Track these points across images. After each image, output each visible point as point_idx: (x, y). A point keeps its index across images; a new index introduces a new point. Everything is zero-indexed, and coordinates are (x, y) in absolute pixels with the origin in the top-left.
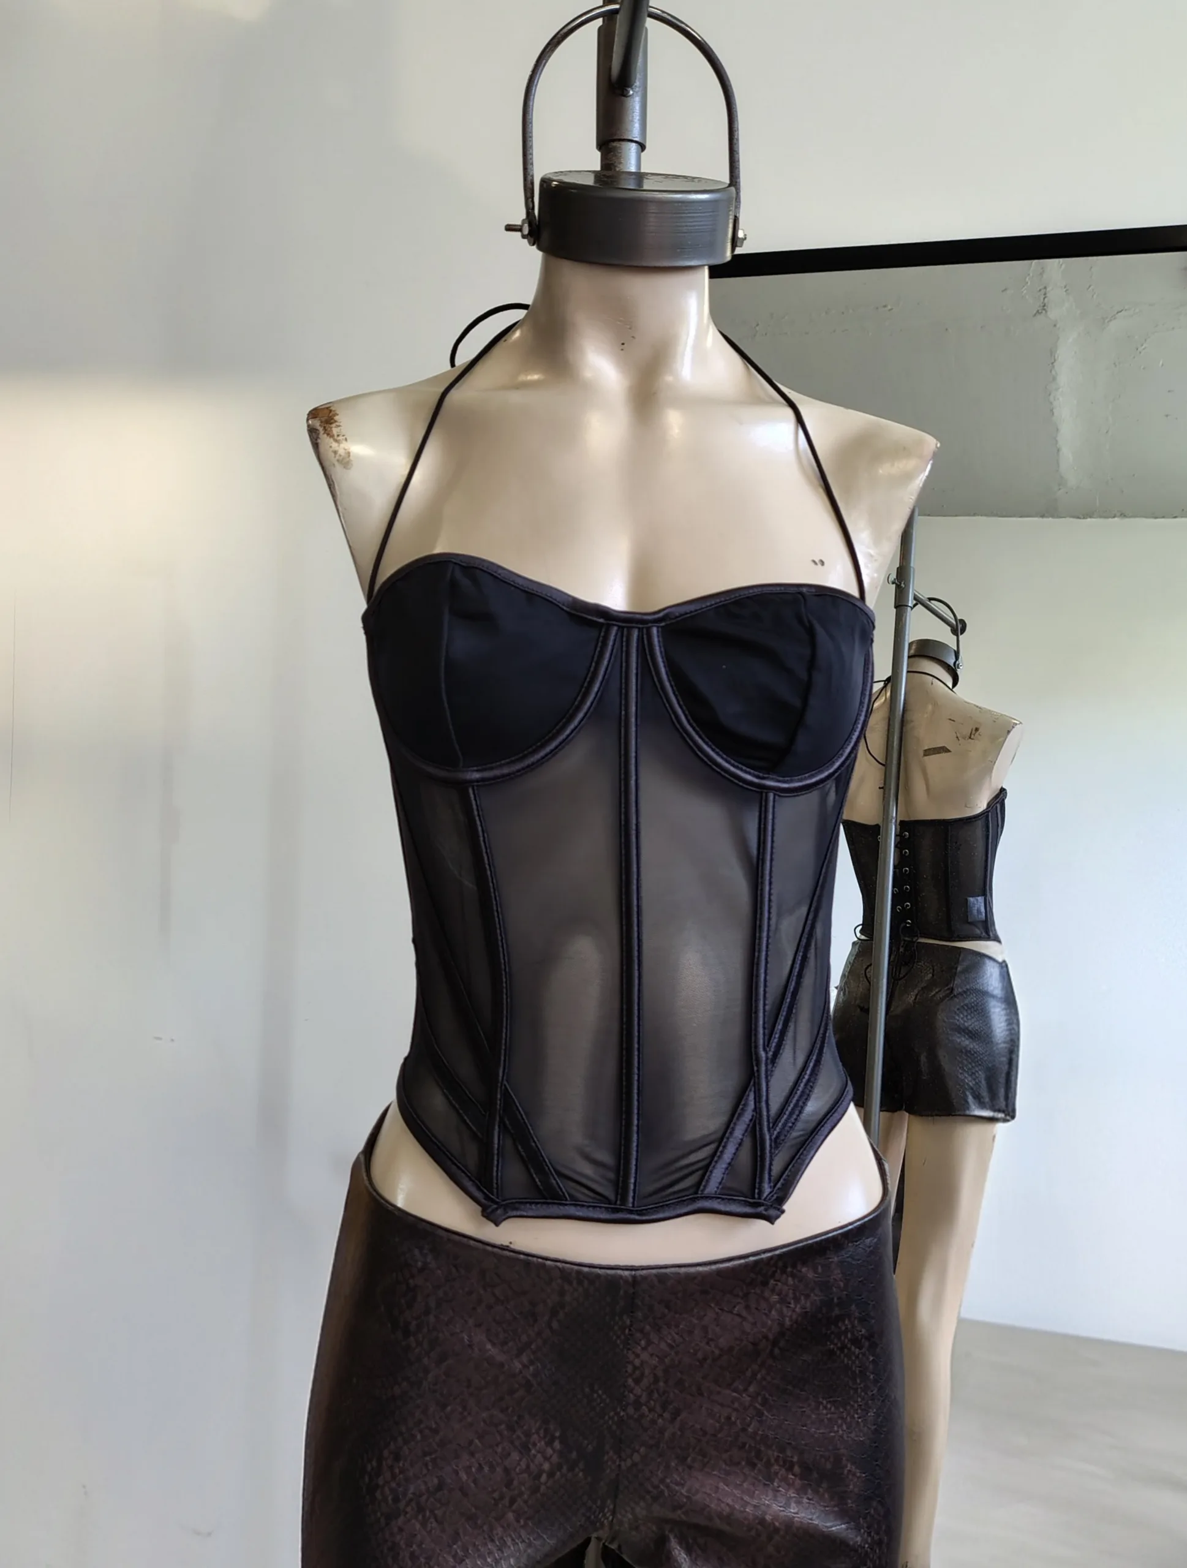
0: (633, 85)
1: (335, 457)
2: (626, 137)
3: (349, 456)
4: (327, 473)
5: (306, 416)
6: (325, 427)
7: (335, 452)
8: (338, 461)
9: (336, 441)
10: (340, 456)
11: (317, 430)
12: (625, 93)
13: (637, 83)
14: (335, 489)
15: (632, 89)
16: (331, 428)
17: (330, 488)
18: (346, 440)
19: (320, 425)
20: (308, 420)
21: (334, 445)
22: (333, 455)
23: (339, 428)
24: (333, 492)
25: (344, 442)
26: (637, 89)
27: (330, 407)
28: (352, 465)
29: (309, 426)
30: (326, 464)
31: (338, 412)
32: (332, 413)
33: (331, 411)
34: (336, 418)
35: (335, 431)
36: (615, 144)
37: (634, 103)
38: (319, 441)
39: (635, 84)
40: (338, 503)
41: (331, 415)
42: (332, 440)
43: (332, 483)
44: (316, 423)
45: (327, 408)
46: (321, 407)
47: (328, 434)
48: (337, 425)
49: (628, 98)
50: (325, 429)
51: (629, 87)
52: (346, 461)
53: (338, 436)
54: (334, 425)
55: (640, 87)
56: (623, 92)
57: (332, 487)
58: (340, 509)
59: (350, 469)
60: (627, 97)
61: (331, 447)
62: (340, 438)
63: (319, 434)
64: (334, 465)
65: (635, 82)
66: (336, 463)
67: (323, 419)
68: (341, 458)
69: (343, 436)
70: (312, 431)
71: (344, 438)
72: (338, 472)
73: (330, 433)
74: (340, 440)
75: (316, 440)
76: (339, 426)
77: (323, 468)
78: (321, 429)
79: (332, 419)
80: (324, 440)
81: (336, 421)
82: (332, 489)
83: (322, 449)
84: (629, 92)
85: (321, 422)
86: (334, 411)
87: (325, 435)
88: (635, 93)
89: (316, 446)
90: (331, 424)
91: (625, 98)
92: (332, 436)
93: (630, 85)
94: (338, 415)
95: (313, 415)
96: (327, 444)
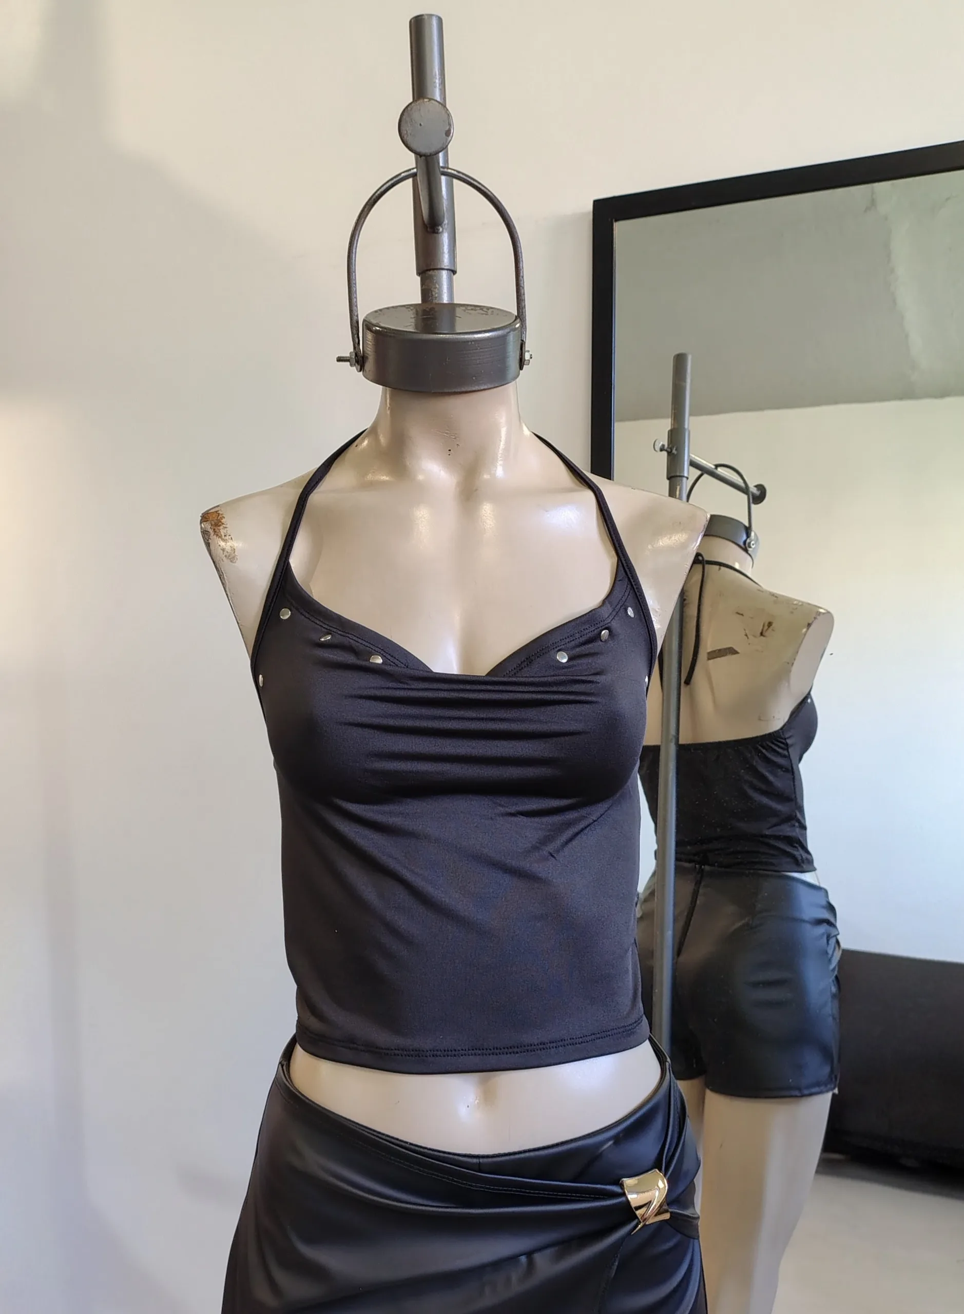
0: (443, 222)
1: (223, 554)
2: (439, 267)
3: (234, 552)
4: (218, 566)
5: (200, 518)
6: (214, 529)
7: (223, 550)
8: (226, 556)
9: (222, 539)
10: (227, 552)
11: (208, 532)
12: (436, 231)
13: (446, 221)
14: (224, 578)
15: (442, 227)
16: (219, 530)
17: (220, 578)
18: (232, 539)
19: (211, 528)
20: (201, 523)
21: (222, 544)
22: (222, 552)
23: (226, 529)
24: (223, 581)
25: (230, 541)
26: (446, 226)
27: (218, 511)
28: (237, 559)
29: (201, 528)
30: (216, 559)
31: (224, 516)
32: (220, 516)
33: (219, 514)
34: (223, 521)
35: (222, 532)
36: (431, 273)
37: (445, 238)
38: (210, 541)
39: (444, 223)
40: (227, 590)
41: (219, 517)
42: (220, 539)
43: (221, 573)
44: (207, 526)
45: (216, 512)
46: (212, 511)
47: (217, 535)
48: (224, 527)
49: (440, 235)
50: (215, 532)
51: (438, 226)
52: (231, 557)
53: (225, 536)
54: (221, 527)
55: (448, 224)
56: (434, 230)
57: (222, 577)
58: (229, 594)
59: (235, 562)
60: (440, 233)
61: (220, 545)
62: (227, 538)
63: (209, 536)
64: (222, 560)
65: (444, 221)
66: (224, 559)
67: (213, 523)
68: (228, 555)
69: (230, 535)
70: (205, 533)
71: (230, 537)
72: (225, 565)
73: (219, 535)
74: (226, 540)
75: (208, 540)
76: (226, 527)
77: (214, 562)
78: (211, 531)
79: (221, 522)
80: (214, 539)
81: (223, 524)
82: (222, 579)
83: (212, 547)
84: (439, 230)
85: (212, 525)
86: (222, 514)
87: (215, 536)
88: (444, 230)
89: (208, 545)
90: (220, 526)
91: (436, 235)
92: (220, 537)
93: (440, 224)
94: (224, 518)
95: (205, 517)
96: (216, 542)
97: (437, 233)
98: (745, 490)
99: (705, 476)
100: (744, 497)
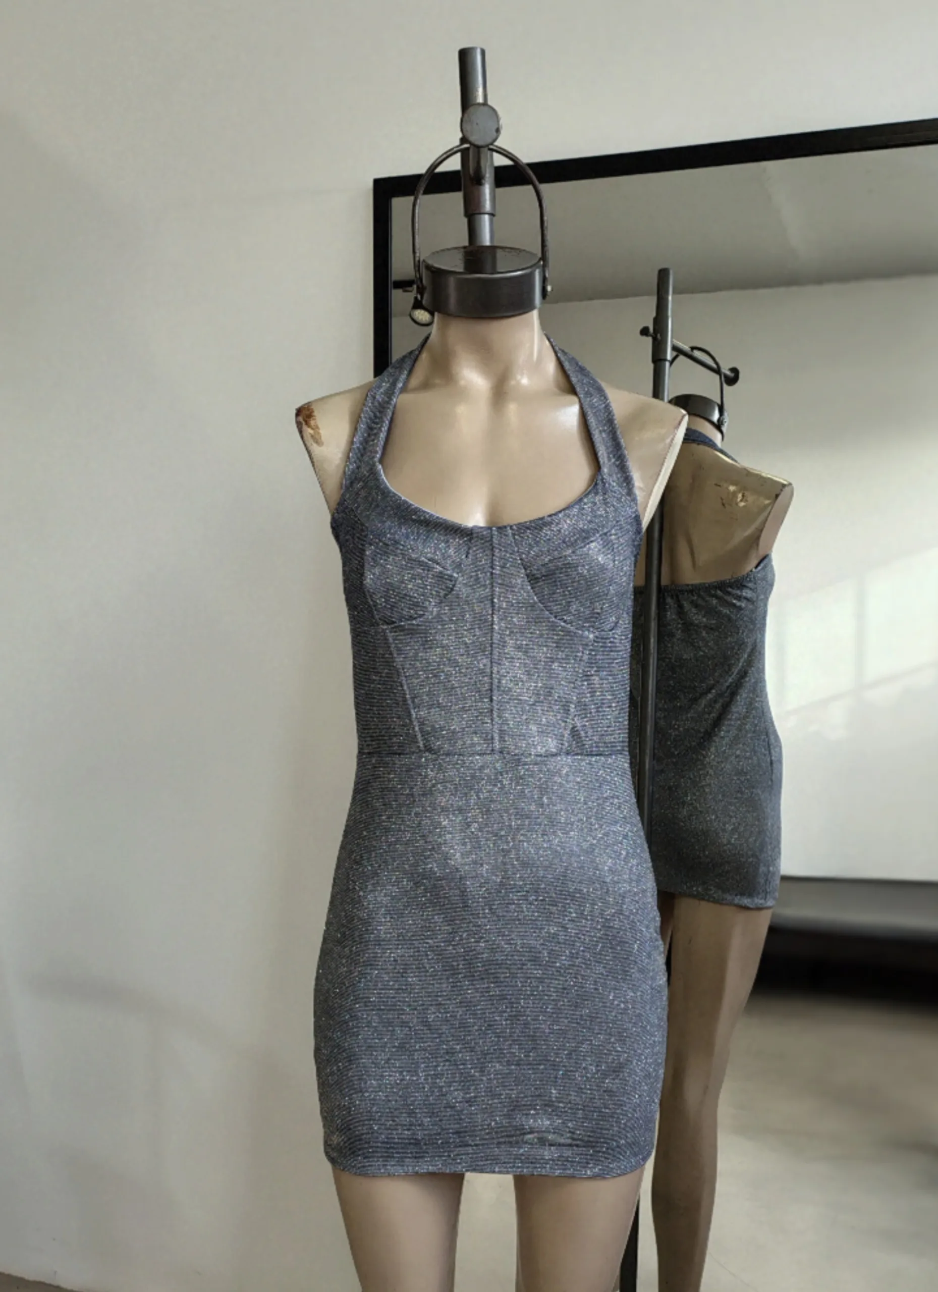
1: (312, 440)
2: (482, 211)
3: (320, 437)
4: (309, 448)
5: (295, 413)
6: (306, 420)
7: (313, 436)
8: (315, 442)
9: (312, 429)
10: (316, 438)
11: (301, 422)
14: (312, 457)
15: (484, 180)
16: (310, 421)
19: (303, 419)
21: (311, 431)
22: (311, 438)
23: (314, 422)
24: (313, 460)
25: (318, 429)
26: (487, 180)
28: (323, 442)
29: (296, 420)
30: (308, 444)
31: (314, 410)
32: (311, 410)
33: (309, 409)
34: (313, 414)
35: (312, 423)
37: (486, 189)
38: (303, 430)
39: (486, 177)
41: (309, 412)
43: (312, 454)
45: (307, 407)
46: (304, 407)
47: (309, 426)
48: (313, 418)
52: (317, 441)
53: (314, 425)
54: (311, 418)
56: (477, 184)
59: (321, 446)
61: (310, 433)
62: (316, 427)
63: (302, 426)
64: (311, 443)
67: (305, 417)
69: (317, 425)
70: (299, 425)
71: (318, 427)
72: (315, 448)
75: (301, 429)
76: (315, 420)
77: (306, 445)
78: (304, 423)
79: (311, 415)
80: (305, 427)
83: (305, 434)
89: (301, 432)
91: (480, 186)
92: (311, 427)
94: (314, 412)
95: (299, 412)
96: (308, 431)
98: (717, 371)
99: (681, 358)
100: (718, 377)
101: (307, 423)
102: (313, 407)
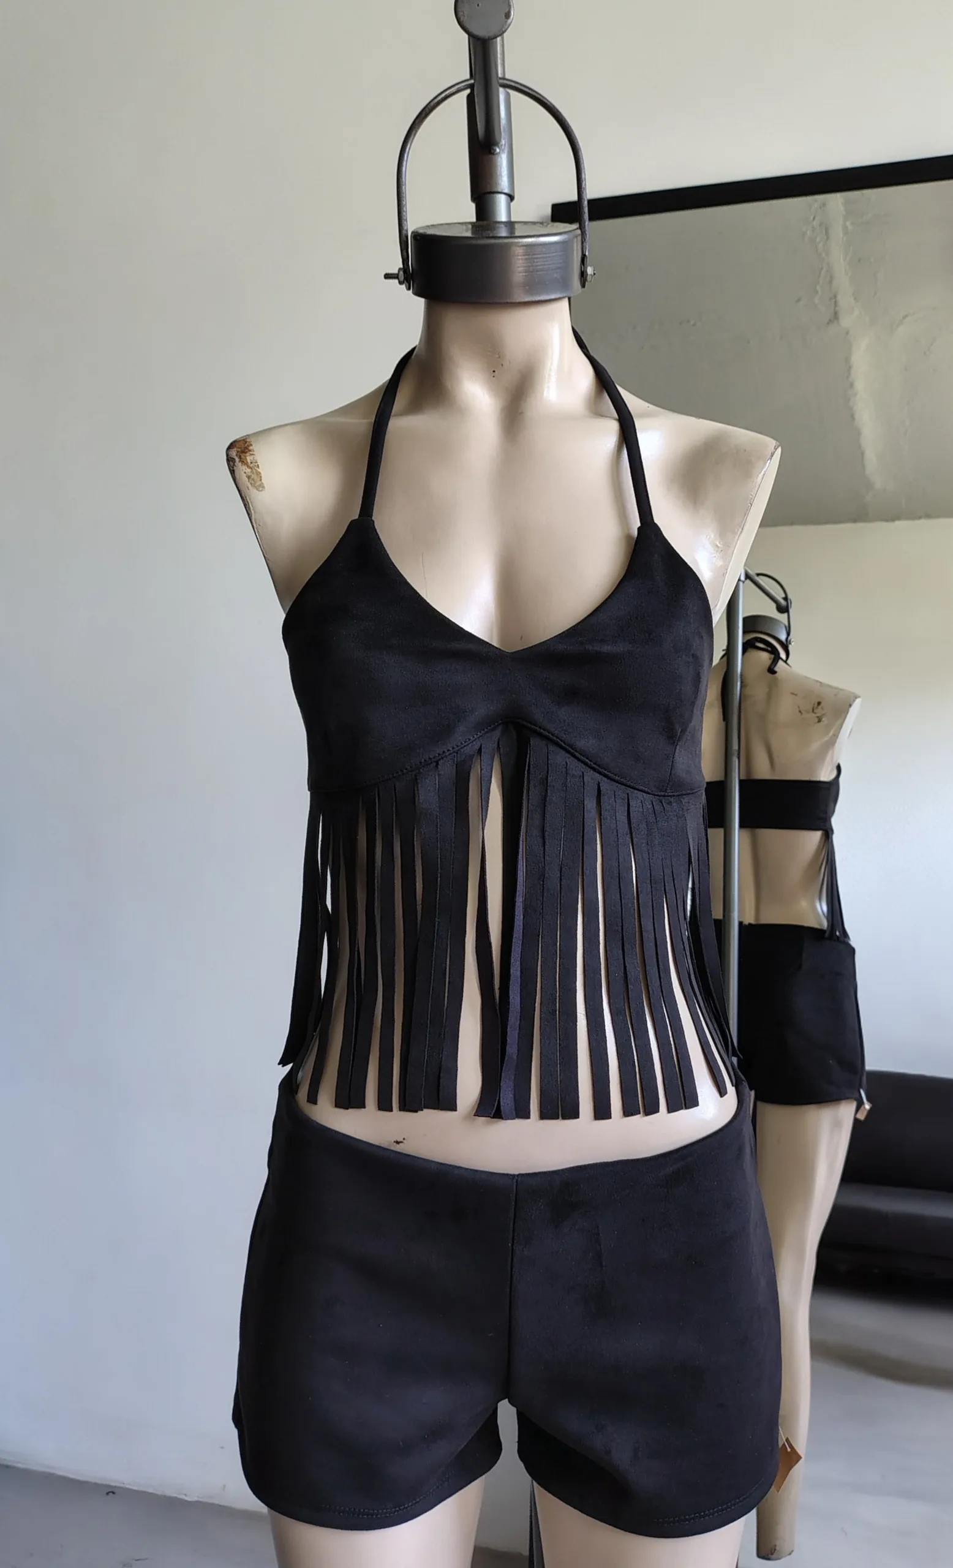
0: (499, 143)
1: (250, 481)
2: (495, 190)
3: (261, 480)
4: (243, 495)
5: (226, 448)
7: (249, 478)
8: (251, 484)
9: (248, 466)
10: (254, 480)
14: (249, 509)
15: (499, 148)
16: (246, 459)
17: (246, 508)
18: (258, 465)
19: (237, 455)
20: (227, 451)
21: (248, 472)
22: (247, 480)
23: (251, 457)
25: (257, 468)
26: (503, 147)
27: (246, 439)
28: (263, 487)
29: (228, 457)
30: (244, 490)
31: (252, 443)
32: (248, 443)
33: (246, 442)
34: (251, 448)
35: (249, 459)
36: (486, 197)
37: (502, 160)
38: (235, 468)
40: (253, 520)
41: (246, 445)
42: (246, 467)
43: (247, 503)
44: (234, 455)
45: (244, 440)
46: (239, 440)
49: (496, 155)
50: (240, 457)
51: (494, 146)
52: (256, 484)
53: (251, 463)
54: (248, 454)
55: (505, 145)
56: (490, 151)
58: (255, 526)
59: (262, 491)
61: (246, 473)
62: (254, 465)
63: (235, 462)
64: (248, 487)
65: (501, 141)
66: (250, 487)
67: (240, 450)
69: (256, 462)
70: (230, 460)
72: (253, 494)
73: (245, 461)
75: (233, 467)
76: (253, 454)
77: (239, 490)
78: (237, 460)
79: (247, 449)
80: (240, 467)
81: (250, 451)
83: (237, 475)
84: (495, 150)
85: (238, 452)
86: (249, 442)
87: (240, 464)
88: (501, 150)
89: (232, 472)
90: (247, 452)
91: (491, 156)
92: (246, 464)
93: (496, 144)
94: (251, 445)
95: (231, 446)
96: (242, 470)
97: (493, 154)
101: (243, 462)
102: (252, 440)
